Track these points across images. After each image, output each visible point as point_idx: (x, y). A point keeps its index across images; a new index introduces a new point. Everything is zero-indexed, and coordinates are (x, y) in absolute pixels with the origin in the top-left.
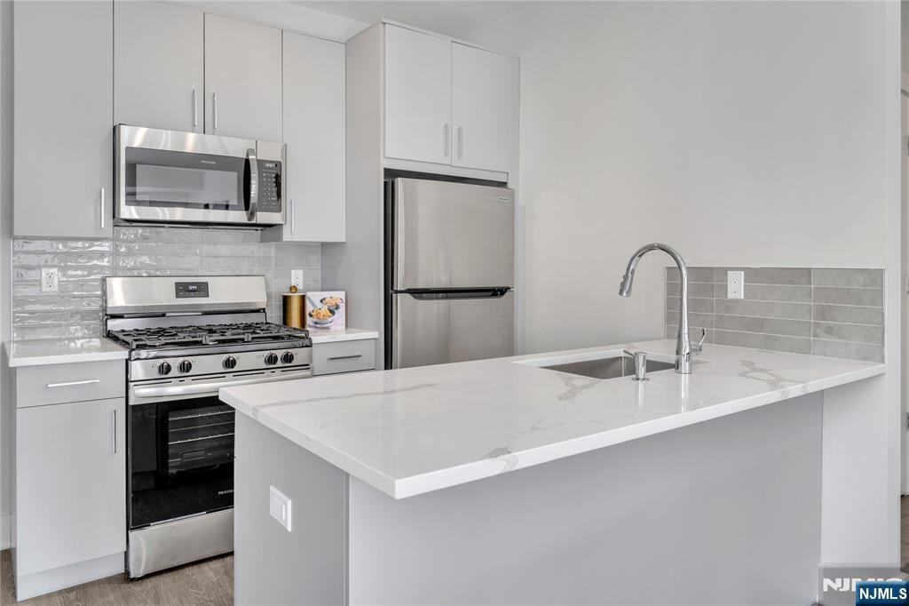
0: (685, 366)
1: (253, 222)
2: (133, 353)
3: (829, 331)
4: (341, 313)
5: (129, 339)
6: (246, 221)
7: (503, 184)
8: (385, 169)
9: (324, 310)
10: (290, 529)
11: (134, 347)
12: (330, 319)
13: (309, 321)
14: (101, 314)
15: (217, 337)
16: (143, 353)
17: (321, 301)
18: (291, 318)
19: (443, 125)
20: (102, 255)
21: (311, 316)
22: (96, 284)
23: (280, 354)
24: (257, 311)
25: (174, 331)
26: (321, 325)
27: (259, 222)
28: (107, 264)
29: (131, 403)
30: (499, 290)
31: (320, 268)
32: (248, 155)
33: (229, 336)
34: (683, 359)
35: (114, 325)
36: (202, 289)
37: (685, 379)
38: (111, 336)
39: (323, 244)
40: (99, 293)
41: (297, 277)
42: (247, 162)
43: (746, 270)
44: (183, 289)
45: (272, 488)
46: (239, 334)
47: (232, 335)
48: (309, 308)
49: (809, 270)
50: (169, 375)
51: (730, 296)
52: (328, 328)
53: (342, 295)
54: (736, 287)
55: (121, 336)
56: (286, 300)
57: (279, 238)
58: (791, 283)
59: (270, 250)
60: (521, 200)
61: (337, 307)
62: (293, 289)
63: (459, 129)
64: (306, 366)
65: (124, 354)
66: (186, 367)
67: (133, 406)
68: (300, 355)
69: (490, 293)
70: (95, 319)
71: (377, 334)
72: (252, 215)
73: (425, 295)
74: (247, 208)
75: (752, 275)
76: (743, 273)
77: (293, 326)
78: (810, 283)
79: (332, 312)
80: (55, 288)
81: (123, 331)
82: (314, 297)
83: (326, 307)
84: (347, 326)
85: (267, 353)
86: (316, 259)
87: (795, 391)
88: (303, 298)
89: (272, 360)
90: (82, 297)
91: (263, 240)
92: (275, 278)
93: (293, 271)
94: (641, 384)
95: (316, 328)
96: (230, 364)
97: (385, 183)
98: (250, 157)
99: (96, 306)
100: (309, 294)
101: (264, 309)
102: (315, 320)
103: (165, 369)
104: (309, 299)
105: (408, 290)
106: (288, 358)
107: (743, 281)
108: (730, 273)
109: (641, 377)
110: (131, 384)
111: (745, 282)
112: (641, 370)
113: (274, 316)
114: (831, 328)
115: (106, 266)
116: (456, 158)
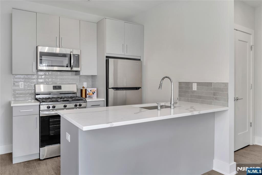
0: (172, 107)
1: (72, 70)
2: (41, 103)
3: (216, 99)
4: (95, 94)
5: (40, 100)
6: (70, 70)
7: (139, 60)
8: (106, 56)
9: (91, 93)
10: (69, 142)
11: (41, 102)
12: (93, 95)
13: (87, 96)
14: (34, 94)
15: (62, 99)
16: (44, 103)
17: (90, 91)
18: (83, 95)
19: (122, 44)
20: (34, 79)
21: (88, 94)
22: (33, 86)
23: (78, 104)
24: (74, 93)
25: (52, 98)
26: (90, 97)
27: (74, 70)
28: (36, 81)
29: (40, 116)
30: (138, 88)
31: (91, 82)
32: (70, 53)
33: (65, 99)
34: (172, 106)
35: (38, 97)
36: (60, 87)
37: (172, 110)
38: (36, 99)
39: (92, 76)
40: (34, 88)
41: (85, 85)
42: (70, 54)
43: (197, 83)
44: (55, 88)
45: (67, 133)
46: (68, 99)
47: (66, 99)
48: (87, 93)
49: (211, 83)
50: (50, 109)
51: (193, 90)
52: (92, 98)
53: (96, 89)
54: (195, 87)
55: (39, 100)
56: (81, 90)
57: (79, 74)
58: (207, 86)
59: (77, 77)
60: (144, 64)
61: (95, 92)
62: (83, 87)
63: (127, 45)
64: (85, 107)
65: (39, 103)
66: (54, 107)
67: (41, 117)
68: (83, 104)
69: (136, 89)
70: (33, 95)
71: (104, 99)
72: (72, 68)
73: (119, 89)
74: (70, 67)
75: (199, 84)
76: (196, 84)
77: (83, 97)
78: (212, 86)
79: (93, 94)
80: (23, 87)
81: (40, 98)
82: (89, 90)
83: (92, 92)
84: (97, 97)
85: (75, 104)
86: (90, 80)
87: (196, 113)
88: (86, 90)
89: (76, 106)
90: (30, 89)
91: (76, 75)
92: (79, 84)
93: (84, 83)
94: (159, 111)
95: (89, 98)
96: (65, 106)
97: (106, 60)
98: (71, 53)
99: (33, 92)
100: (87, 89)
101: (76, 93)
102: (89, 96)
103: (49, 107)
104: (87, 90)
105: (112, 88)
106: (80, 105)
107: (196, 86)
108: (193, 84)
109: (159, 109)
110: (40, 111)
111: (197, 86)
112: (159, 108)
113: (79, 94)
114: (216, 98)
115: (35, 82)
116: (126, 53)
